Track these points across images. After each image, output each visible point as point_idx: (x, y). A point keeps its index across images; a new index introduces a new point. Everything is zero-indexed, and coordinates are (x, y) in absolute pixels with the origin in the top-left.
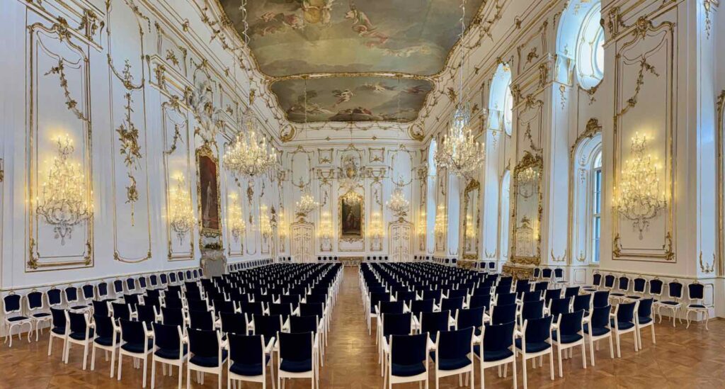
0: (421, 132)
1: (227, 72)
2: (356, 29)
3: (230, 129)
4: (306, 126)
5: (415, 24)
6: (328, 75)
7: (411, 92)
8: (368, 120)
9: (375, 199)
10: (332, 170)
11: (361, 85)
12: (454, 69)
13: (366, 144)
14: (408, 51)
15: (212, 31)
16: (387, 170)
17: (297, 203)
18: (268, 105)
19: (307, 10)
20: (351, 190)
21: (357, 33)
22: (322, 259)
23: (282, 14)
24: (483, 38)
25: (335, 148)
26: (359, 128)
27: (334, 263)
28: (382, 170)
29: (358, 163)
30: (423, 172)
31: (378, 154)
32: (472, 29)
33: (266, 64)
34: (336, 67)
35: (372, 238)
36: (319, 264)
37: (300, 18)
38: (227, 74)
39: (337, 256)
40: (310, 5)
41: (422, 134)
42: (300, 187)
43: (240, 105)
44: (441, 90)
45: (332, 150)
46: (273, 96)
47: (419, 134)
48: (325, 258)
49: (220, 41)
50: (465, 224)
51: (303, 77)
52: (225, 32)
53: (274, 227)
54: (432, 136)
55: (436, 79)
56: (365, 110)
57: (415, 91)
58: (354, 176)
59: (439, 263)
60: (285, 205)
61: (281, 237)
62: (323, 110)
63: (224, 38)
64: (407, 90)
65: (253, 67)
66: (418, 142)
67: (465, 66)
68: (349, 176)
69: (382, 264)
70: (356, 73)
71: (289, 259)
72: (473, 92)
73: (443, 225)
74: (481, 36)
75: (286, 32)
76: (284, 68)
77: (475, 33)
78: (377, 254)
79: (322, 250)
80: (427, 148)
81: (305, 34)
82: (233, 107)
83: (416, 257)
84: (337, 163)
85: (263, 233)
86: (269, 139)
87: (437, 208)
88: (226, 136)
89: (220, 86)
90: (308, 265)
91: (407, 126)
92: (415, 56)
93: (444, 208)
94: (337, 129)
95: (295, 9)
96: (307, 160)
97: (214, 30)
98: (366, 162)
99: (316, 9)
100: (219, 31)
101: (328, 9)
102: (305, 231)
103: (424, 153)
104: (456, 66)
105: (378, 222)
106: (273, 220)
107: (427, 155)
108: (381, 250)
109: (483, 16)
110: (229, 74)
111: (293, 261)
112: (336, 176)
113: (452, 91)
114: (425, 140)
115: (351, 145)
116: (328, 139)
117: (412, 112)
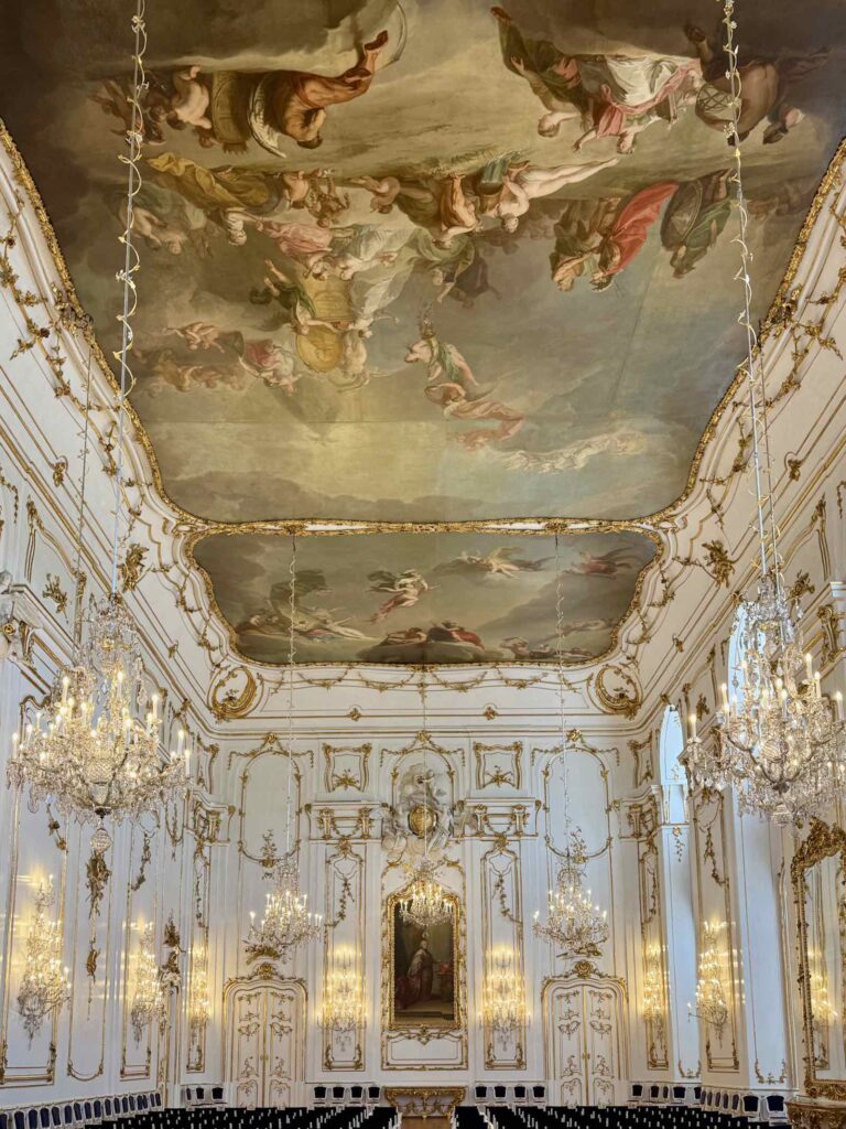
0: (630, 688)
1: (59, 471)
2: (437, 394)
3: (51, 655)
4: (292, 674)
5: (598, 368)
6: (359, 526)
7: (593, 571)
8: (471, 662)
9: (496, 903)
10: (365, 812)
11: (451, 559)
12: (721, 482)
13: (467, 732)
14: (578, 452)
15: (23, 323)
16: (531, 810)
17: (253, 915)
18: (182, 602)
19: (305, 331)
20: (423, 875)
21: (438, 407)
22: (329, 1095)
23: (238, 335)
24: (809, 357)
25: (377, 743)
26: (445, 684)
27: (369, 1106)
28: (516, 814)
29: (445, 792)
30: (642, 815)
31: (504, 762)
32: (769, 343)
33: (182, 477)
34: (381, 504)
35: (492, 1026)
36: (320, 1111)
37: (283, 352)
38: (59, 480)
39: (380, 1084)
40: (313, 318)
41: (631, 696)
42: (264, 863)
43: (93, 586)
44: (683, 555)
45: (367, 749)
46: (197, 577)
47: (622, 696)
48: (338, 1092)
49: (46, 365)
50: (803, 978)
51: (289, 529)
52: (64, 341)
53: (173, 990)
54: (665, 698)
55: (665, 525)
56: (461, 631)
57: (605, 568)
58: (432, 830)
59: (722, 1110)
60: (214, 920)
61: (193, 1023)
62: (341, 630)
63: (60, 362)
64: (583, 565)
65: (145, 476)
66: (621, 719)
67: (756, 463)
68: (415, 830)
69: (528, 1110)
70: (436, 523)
71: (218, 1093)
72: (790, 537)
73: (728, 984)
74: (800, 356)
75: (243, 392)
76: (234, 497)
77: (776, 357)
78: (510, 1079)
79: (329, 1066)
80: (652, 739)
81: (298, 403)
82: (68, 586)
83: (637, 1090)
84: (381, 789)
85: (130, 1007)
86: (178, 706)
87: (699, 930)
88: (31, 675)
89: (32, 511)
90: (282, 1114)
91: (585, 674)
92: (599, 466)
93: (724, 925)
94: (383, 687)
95: (274, 324)
96: (292, 783)
97: (29, 322)
98: (466, 787)
99: (328, 330)
100: (44, 333)
101: (361, 333)
102: (275, 1006)
103: (644, 754)
104: (722, 473)
105: (510, 976)
106: (171, 966)
107: (653, 760)
108: (520, 1064)
109: (801, 288)
110: (66, 481)
111: (230, 1100)
112: (375, 831)
113: (719, 550)
114: (641, 713)
115: (423, 735)
116: (355, 715)
117: (596, 631)
